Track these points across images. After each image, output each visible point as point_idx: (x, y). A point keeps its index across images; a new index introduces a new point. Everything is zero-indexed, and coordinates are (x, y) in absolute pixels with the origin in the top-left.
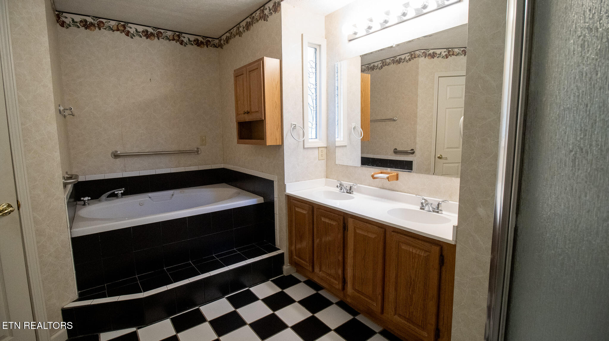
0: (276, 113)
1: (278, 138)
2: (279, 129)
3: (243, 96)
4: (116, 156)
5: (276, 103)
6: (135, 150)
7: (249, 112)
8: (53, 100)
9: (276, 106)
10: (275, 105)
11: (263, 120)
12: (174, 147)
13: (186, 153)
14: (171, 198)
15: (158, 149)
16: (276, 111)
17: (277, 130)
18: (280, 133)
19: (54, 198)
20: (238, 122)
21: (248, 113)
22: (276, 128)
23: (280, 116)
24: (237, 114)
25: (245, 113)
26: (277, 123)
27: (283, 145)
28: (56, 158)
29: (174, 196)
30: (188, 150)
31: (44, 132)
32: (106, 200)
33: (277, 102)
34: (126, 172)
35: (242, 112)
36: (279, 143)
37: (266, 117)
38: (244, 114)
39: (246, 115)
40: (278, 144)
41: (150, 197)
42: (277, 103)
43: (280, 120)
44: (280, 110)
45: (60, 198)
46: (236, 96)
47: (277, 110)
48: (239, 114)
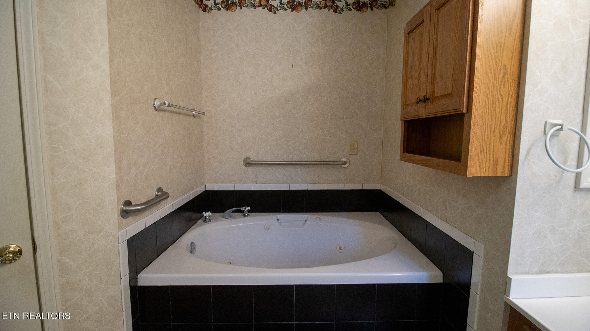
0: (501, 96)
1: (501, 160)
2: (507, 137)
3: (419, 67)
4: (248, 163)
5: (505, 69)
6: (269, 158)
7: (428, 99)
8: (109, 88)
9: (503, 77)
10: (501, 74)
11: (463, 114)
12: (315, 156)
13: (327, 164)
14: (304, 224)
15: (294, 157)
16: (502, 89)
17: (501, 138)
18: (509, 145)
19: (100, 235)
20: (405, 121)
21: (426, 100)
22: (497, 135)
23: (513, 104)
24: (405, 105)
25: (419, 101)
26: (503, 122)
27: (513, 176)
28: (109, 176)
29: (308, 222)
30: (332, 161)
31: (90, 137)
32: (231, 217)
33: (508, 67)
34: (256, 184)
35: (414, 101)
36: (501, 171)
37: (474, 107)
38: (418, 103)
39: (422, 105)
40: (499, 175)
41: (278, 220)
42: (509, 70)
43: (511, 113)
44: (516, 88)
45: (111, 234)
46: (406, 72)
47: (506, 87)
48: (408, 105)
